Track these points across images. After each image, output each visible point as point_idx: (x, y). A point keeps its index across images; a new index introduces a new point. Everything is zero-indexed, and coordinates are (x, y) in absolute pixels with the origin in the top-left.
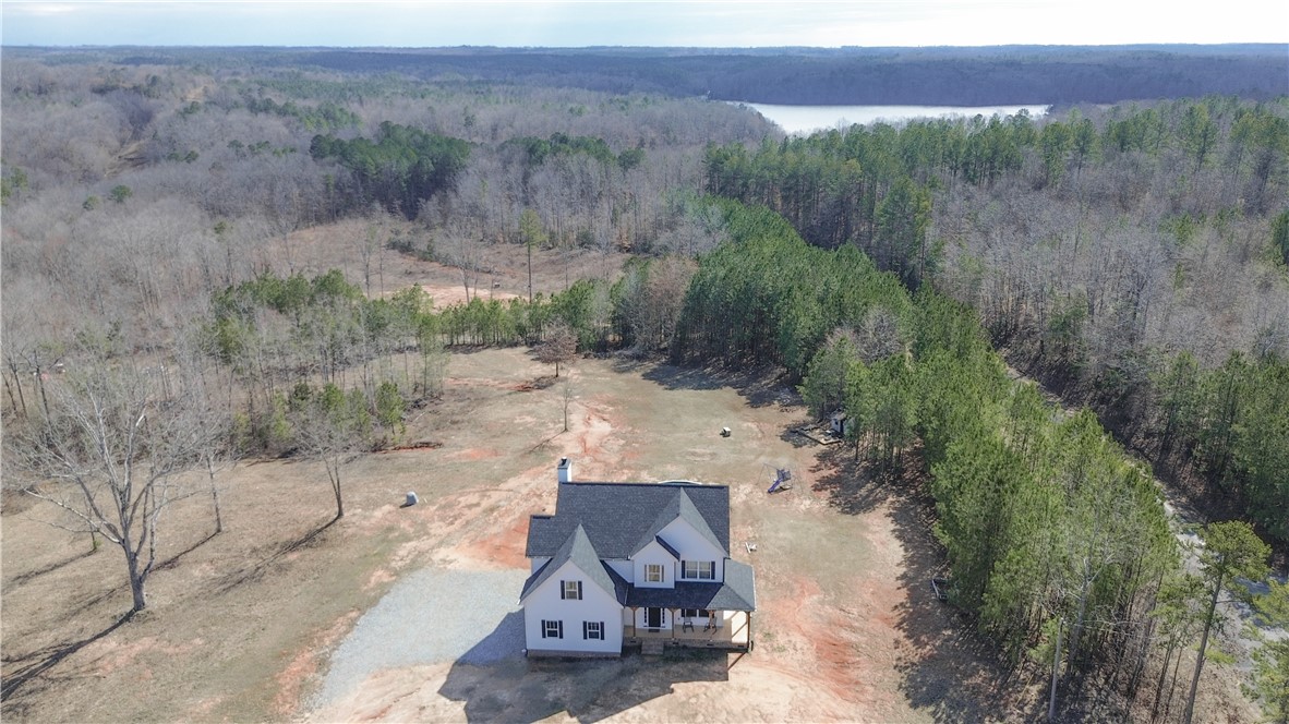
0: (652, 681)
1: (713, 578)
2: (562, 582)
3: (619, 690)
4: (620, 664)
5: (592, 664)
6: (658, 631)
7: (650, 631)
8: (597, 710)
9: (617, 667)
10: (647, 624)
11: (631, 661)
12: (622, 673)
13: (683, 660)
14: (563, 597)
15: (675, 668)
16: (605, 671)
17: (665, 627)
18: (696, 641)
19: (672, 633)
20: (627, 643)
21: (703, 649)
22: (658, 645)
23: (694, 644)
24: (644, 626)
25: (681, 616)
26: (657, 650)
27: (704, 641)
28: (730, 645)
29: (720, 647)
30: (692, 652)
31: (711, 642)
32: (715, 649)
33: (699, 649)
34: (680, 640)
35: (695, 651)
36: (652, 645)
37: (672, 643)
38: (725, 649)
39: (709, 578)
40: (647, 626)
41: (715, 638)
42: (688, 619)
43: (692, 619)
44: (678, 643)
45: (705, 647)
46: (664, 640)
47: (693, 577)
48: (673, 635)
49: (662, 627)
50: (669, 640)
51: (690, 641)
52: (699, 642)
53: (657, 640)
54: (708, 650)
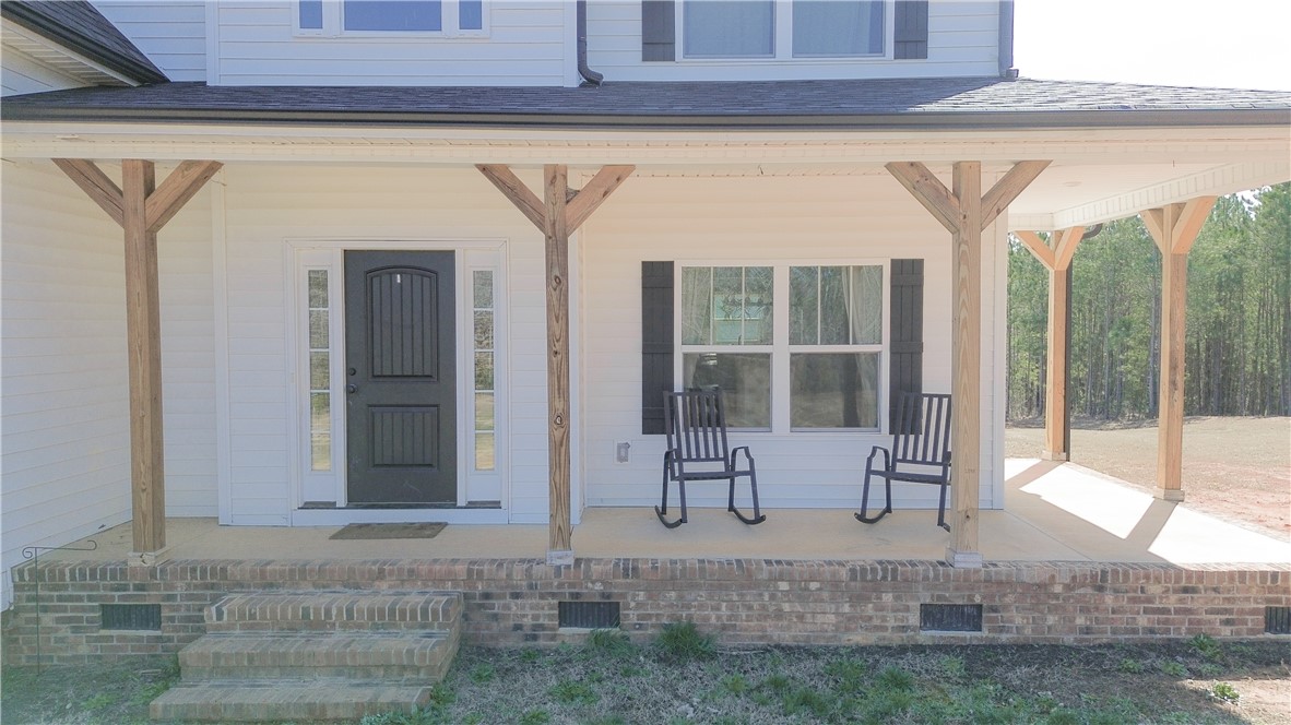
6: (430, 530)
7: (348, 532)
17: (496, 505)
18: (800, 582)
19: (545, 537)
20: (65, 631)
21: (886, 650)
22: (385, 620)
23: (779, 615)
24: (308, 506)
25: (645, 432)
26: (366, 671)
27: (890, 576)
28: (1172, 601)
29: (1069, 640)
30: (777, 684)
31: (967, 580)
32: (1024, 652)
33: (835, 651)
34: (629, 569)
35: (799, 673)
36: (316, 624)
37: (547, 612)
38: (1140, 650)
39: (876, 48)
40: (331, 506)
41: (981, 552)
42: (705, 438)
43: (736, 438)
44: (607, 611)
45: (896, 639)
46: (461, 569)
47: (743, 51)
48: (561, 534)
49: (472, 505)
50: (518, 573)
51: (740, 577)
52: (835, 584)
53: (381, 575)
54: (954, 666)
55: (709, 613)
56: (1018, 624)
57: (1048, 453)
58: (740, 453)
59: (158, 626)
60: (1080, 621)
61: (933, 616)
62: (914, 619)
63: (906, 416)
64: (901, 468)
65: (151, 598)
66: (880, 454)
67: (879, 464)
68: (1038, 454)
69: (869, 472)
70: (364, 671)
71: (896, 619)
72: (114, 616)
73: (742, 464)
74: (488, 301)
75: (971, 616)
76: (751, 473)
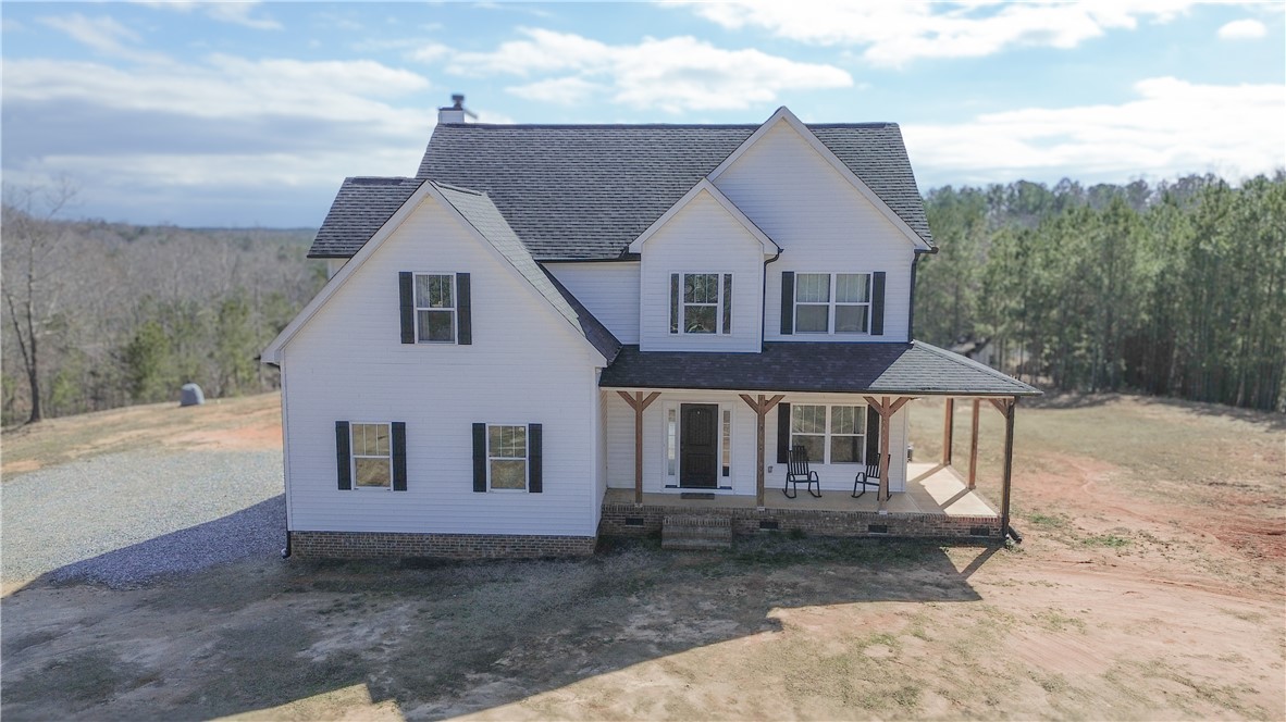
0: (706, 605)
1: (878, 329)
2: (406, 279)
3: (584, 628)
4: (593, 569)
5: (499, 572)
6: (710, 496)
7: (684, 496)
8: (493, 686)
9: (579, 577)
10: (676, 480)
11: (627, 563)
12: (599, 589)
13: (800, 559)
14: (407, 337)
15: (777, 575)
16: (537, 584)
17: (730, 488)
18: (833, 518)
19: (755, 500)
20: (616, 525)
21: (858, 538)
22: (714, 525)
23: (826, 527)
24: (667, 486)
25: (778, 462)
26: (713, 539)
27: (860, 516)
28: (943, 525)
29: (912, 536)
30: (825, 545)
31: (882, 518)
32: (898, 539)
33: (843, 538)
34: (781, 512)
35: (832, 543)
36: (694, 526)
37: (757, 523)
38: (930, 539)
39: (865, 330)
40: (676, 487)
41: (892, 509)
42: (799, 466)
43: (812, 467)
44: (774, 524)
45: (861, 535)
46: (732, 511)
47: (816, 330)
48: (761, 502)
49: (721, 488)
50: (748, 512)
51: (815, 515)
52: (843, 518)
53: (708, 512)
54: (876, 542)
55: (805, 526)
56: (897, 531)
57: (942, 461)
58: (813, 474)
59: (642, 524)
60: (916, 530)
61: (871, 528)
62: (866, 529)
63: (873, 459)
64: (869, 480)
65: (641, 516)
66: (861, 475)
67: (861, 479)
68: (937, 461)
69: (857, 482)
70: (712, 539)
71: (861, 528)
72: (630, 521)
73: (813, 478)
74: (728, 421)
75: (884, 529)
76: (817, 481)
